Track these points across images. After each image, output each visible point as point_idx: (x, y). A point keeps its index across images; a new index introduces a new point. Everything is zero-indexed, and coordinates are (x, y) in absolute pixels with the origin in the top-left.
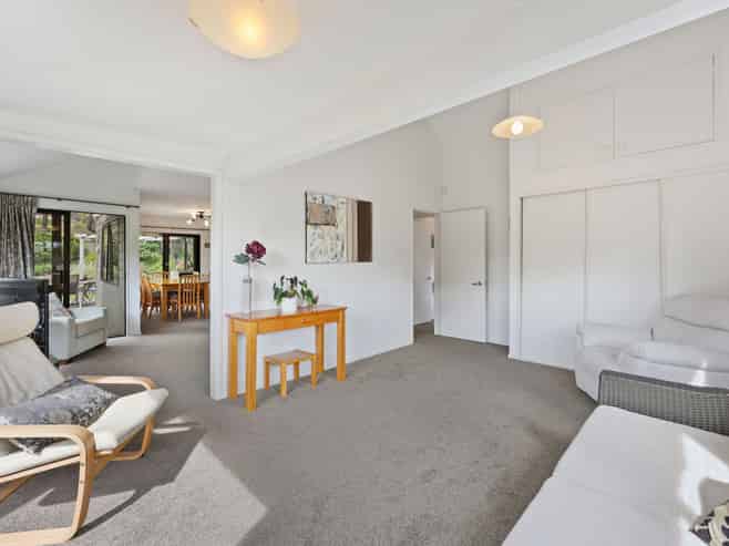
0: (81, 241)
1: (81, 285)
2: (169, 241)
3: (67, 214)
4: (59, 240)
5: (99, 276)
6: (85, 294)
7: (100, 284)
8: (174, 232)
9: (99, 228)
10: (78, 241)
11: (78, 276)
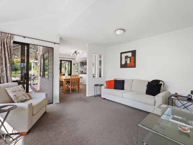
0: (32, 63)
1: (32, 78)
2: (62, 63)
3: (28, 45)
4: (24, 62)
5: (39, 75)
6: (33, 81)
7: (39, 78)
8: (63, 59)
9: (39, 57)
10: (31, 64)
11: (31, 74)
